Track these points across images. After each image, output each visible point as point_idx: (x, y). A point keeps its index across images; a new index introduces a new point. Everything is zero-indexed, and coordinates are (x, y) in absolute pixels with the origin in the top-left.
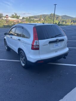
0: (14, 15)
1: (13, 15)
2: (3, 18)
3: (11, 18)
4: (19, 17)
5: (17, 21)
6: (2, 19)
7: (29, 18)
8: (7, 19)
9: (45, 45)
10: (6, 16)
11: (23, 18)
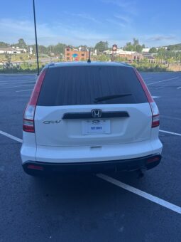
0: (133, 43)
1: (130, 43)
2: (107, 52)
3: (124, 50)
4: (144, 47)
5: (135, 57)
6: (105, 53)
7: (168, 49)
8: (114, 52)
9: (49, 122)
10: (113, 46)
11: (152, 50)
